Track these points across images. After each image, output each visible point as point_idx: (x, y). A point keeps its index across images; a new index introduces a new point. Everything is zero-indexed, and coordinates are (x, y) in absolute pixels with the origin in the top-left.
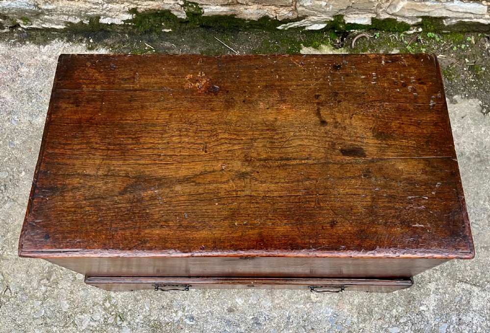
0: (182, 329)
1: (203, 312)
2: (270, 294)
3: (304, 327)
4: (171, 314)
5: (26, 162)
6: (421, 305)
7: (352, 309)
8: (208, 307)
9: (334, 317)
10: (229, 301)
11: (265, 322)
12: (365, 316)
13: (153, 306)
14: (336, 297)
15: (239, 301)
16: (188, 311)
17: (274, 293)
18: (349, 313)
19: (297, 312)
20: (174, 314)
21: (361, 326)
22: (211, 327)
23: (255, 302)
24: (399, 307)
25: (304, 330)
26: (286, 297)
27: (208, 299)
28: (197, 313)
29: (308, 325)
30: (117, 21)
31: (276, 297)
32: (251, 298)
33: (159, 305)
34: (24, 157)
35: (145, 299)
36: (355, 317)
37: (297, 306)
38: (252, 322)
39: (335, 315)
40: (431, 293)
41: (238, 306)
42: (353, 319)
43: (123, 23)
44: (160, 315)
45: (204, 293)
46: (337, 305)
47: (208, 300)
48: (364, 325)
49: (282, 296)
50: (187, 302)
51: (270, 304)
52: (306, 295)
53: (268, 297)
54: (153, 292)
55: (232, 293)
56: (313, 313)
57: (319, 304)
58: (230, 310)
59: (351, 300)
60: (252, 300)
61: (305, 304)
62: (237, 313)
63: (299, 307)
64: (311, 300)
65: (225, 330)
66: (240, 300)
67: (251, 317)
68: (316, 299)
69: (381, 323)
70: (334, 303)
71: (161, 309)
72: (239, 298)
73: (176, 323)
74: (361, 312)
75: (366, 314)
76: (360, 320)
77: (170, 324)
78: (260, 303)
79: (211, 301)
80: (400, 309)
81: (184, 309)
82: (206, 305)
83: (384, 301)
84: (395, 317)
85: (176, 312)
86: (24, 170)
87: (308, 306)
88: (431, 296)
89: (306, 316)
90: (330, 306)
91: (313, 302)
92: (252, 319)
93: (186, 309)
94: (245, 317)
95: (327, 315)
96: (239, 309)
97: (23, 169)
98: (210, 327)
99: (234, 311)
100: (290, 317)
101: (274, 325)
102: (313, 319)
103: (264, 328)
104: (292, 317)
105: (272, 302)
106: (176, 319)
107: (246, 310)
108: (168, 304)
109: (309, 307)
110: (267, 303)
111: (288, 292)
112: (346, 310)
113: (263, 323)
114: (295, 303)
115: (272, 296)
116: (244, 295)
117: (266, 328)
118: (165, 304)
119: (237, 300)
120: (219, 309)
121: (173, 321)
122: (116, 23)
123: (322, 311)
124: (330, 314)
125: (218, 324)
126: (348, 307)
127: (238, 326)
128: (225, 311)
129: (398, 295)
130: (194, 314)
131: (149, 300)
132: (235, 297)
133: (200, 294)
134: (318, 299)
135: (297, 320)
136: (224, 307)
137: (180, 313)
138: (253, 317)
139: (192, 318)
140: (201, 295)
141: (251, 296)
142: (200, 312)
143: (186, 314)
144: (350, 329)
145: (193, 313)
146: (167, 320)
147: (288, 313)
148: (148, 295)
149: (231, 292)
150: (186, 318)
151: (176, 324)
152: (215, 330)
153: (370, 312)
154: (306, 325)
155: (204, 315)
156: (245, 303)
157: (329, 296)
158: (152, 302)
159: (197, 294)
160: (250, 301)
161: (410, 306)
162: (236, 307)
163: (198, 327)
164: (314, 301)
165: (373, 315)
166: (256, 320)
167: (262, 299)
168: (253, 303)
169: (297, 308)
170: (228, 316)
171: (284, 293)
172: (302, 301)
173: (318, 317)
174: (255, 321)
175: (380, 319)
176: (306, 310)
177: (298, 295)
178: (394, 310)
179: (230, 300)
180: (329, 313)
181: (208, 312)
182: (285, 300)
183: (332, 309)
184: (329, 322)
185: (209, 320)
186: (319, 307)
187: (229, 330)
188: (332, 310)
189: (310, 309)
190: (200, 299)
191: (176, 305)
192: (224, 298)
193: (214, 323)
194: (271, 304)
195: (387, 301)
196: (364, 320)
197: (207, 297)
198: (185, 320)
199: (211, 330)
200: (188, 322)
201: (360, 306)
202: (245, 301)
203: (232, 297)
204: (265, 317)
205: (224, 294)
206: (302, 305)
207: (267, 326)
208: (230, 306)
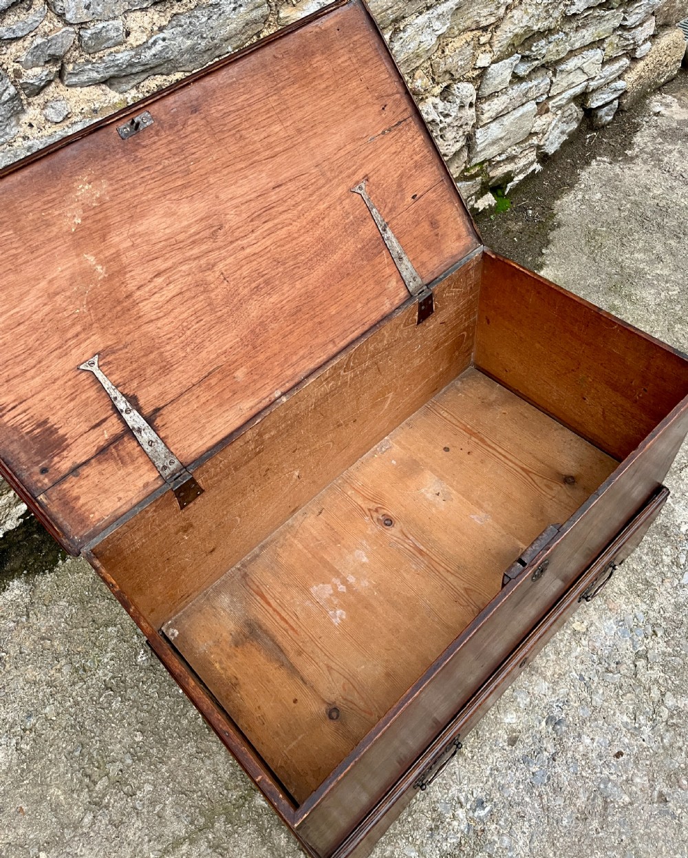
0: (483, 831)
1: (485, 779)
2: (533, 672)
3: (607, 670)
4: (451, 827)
5: (31, 837)
6: (679, 527)
7: (629, 599)
8: (483, 767)
9: (621, 626)
10: (500, 732)
11: (564, 711)
12: (647, 592)
13: (418, 842)
14: (599, 603)
15: (510, 718)
16: (467, 799)
17: (535, 665)
18: (630, 606)
19: (582, 662)
20: (455, 823)
21: (656, 606)
22: (514, 788)
23: (528, 700)
24: (664, 550)
25: (611, 675)
26: (553, 657)
27: (473, 757)
28: (480, 790)
29: (609, 664)
30: (11, 525)
31: (543, 669)
32: (518, 700)
33: (423, 832)
34: (21, 831)
35: (397, 845)
36: (640, 604)
37: (574, 655)
38: (551, 727)
39: (621, 623)
40: (672, 505)
41: (514, 726)
42: (641, 609)
43: (21, 520)
44: (439, 845)
45: (461, 754)
46: (610, 610)
47: (475, 757)
48: (657, 604)
49: (547, 661)
50: (454, 790)
51: (546, 685)
52: (569, 632)
53: (534, 677)
54: (398, 825)
55: (492, 717)
56: (597, 644)
57: (593, 628)
58: (513, 741)
59: (616, 590)
60: (523, 701)
61: (579, 642)
62: (523, 737)
63: (577, 654)
64: (579, 632)
65: (533, 773)
66: (509, 716)
67: (544, 723)
68: (583, 626)
69: (668, 584)
70: (604, 610)
71: (432, 835)
72: (506, 715)
73: (468, 832)
74: (639, 592)
75: (645, 589)
76: (648, 602)
77: (463, 842)
78: (534, 695)
79: (479, 755)
80: (668, 550)
81: (460, 803)
82: (480, 767)
83: (645, 558)
84: (673, 563)
85: (454, 817)
86: (40, 851)
87: (584, 642)
88: (676, 508)
89: (595, 657)
90: (606, 618)
91: (584, 634)
92: (547, 723)
93: (463, 800)
94: (537, 732)
95: (613, 632)
96: (520, 728)
97: (36, 850)
98: (513, 790)
99: (516, 738)
100: (581, 675)
101: (576, 705)
102: (606, 651)
103: (571, 719)
104: (583, 673)
105: (545, 678)
106: (462, 827)
107: (528, 721)
108: (433, 820)
109: (587, 643)
110: (541, 687)
111: (549, 649)
112: (624, 606)
113: (564, 716)
114: (568, 654)
115: (537, 672)
116: (507, 706)
117: (573, 717)
118: (429, 823)
119: (507, 721)
120: (498, 755)
121: (462, 832)
122: (11, 528)
123: (603, 632)
124: (615, 627)
125: (517, 774)
126: (621, 600)
127: (541, 750)
128: (507, 748)
129: (649, 539)
130: (478, 794)
131: (404, 841)
132: (501, 719)
133: (458, 761)
134: (585, 624)
135: (592, 670)
136: (501, 745)
137: (461, 813)
138: (545, 720)
139: (480, 804)
140: (460, 760)
141: (516, 698)
142: (481, 785)
143: (469, 807)
144: (651, 622)
145: (475, 795)
146: (455, 840)
147: (574, 673)
148: (395, 835)
149: (490, 718)
150: (474, 811)
151: (471, 833)
152: (521, 787)
153: (647, 583)
154: (607, 665)
155: (489, 783)
156: (519, 714)
157: (592, 608)
158: (410, 838)
159: (454, 765)
160: (521, 705)
161: (672, 538)
162: (514, 731)
164: (585, 630)
165: (653, 584)
166: (552, 720)
167: (531, 688)
168: (528, 703)
169: (577, 658)
170: (517, 752)
171: (546, 655)
172: (573, 643)
173: (608, 643)
174: (553, 722)
175: (663, 580)
176: (587, 649)
177: (561, 640)
178: (664, 557)
179: (499, 729)
180: (612, 627)
181: (491, 774)
182: (556, 662)
183: (610, 618)
184: (624, 637)
185: (503, 782)
186: (596, 631)
187: (537, 769)
188: (612, 621)
189: (590, 643)
190: (465, 767)
191: (445, 808)
192: (491, 734)
193: (512, 778)
194: (546, 683)
195: (647, 554)
196: (652, 597)
197: (470, 755)
198: (476, 814)
199: (518, 792)
200: (482, 813)
201: (631, 586)
202: (516, 710)
203: (498, 722)
204: (557, 706)
205: (484, 729)
206: (579, 649)
207: (571, 713)
208: (506, 736)
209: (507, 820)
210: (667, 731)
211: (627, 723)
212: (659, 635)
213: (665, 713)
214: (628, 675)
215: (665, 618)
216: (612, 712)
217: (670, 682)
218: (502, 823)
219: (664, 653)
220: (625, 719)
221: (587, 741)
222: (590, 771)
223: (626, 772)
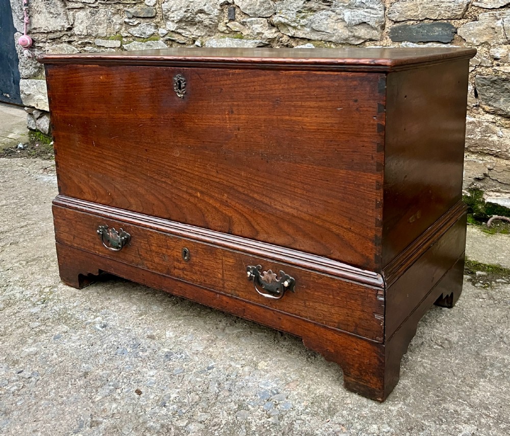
0: (85, 328)
1: (122, 327)
2: (210, 341)
3: (220, 383)
4: (90, 316)
7: (306, 396)
9: (272, 393)
10: (158, 331)
11: (177, 360)
12: (320, 410)
13: (82, 305)
14: (293, 376)
15: (169, 334)
16: (108, 320)
18: (297, 397)
19: (226, 368)
20: (92, 317)
21: (303, 417)
23: (186, 341)
24: (386, 425)
26: (227, 351)
28: (114, 324)
29: (227, 384)
31: (214, 346)
32: (185, 336)
33: (88, 306)
35: (82, 298)
36: (303, 404)
37: (233, 364)
38: (163, 354)
39: (275, 392)
41: (164, 337)
42: (297, 406)
45: (141, 315)
46: (287, 384)
47: (138, 321)
48: (308, 419)
51: (200, 349)
52: (254, 359)
53: (205, 342)
55: (170, 325)
56: (247, 378)
57: (263, 373)
58: (150, 337)
59: (313, 387)
60: (184, 339)
61: (244, 366)
62: (155, 342)
64: (256, 366)
65: (125, 348)
66: (171, 334)
67: (166, 350)
68: (263, 367)
69: (339, 429)
70: (286, 380)
71: (86, 310)
72: (171, 332)
73: (85, 323)
74: (317, 404)
75: (324, 410)
76: (307, 411)
77: (79, 320)
78: (191, 344)
79: (140, 322)
81: (106, 317)
83: (366, 410)
85: (96, 317)
87: (246, 369)
89: (233, 377)
90: (277, 381)
91: (256, 369)
92: (167, 352)
93: (108, 318)
94: (159, 347)
95: (263, 387)
96: (162, 340)
99: (154, 339)
100: (212, 367)
101: (184, 365)
102: (241, 383)
103: (171, 363)
104: (214, 369)
105: (206, 348)
106: (89, 320)
107: (168, 343)
108: (96, 309)
109: (246, 371)
110: (198, 347)
111: (234, 347)
112: (295, 394)
113: (174, 360)
114: (231, 359)
115: (211, 343)
116: (180, 332)
117: (173, 365)
118: (94, 308)
119: (167, 333)
120: (140, 332)
121: (86, 321)
123: (261, 380)
124: (269, 388)
125: (125, 341)
126: (301, 391)
127: (144, 351)
128: (145, 335)
130: (112, 324)
131: (84, 300)
132: (168, 330)
134: (266, 368)
135: (219, 375)
136: (148, 332)
137: (99, 319)
138: (169, 350)
139: (105, 326)
140: (136, 315)
141: (187, 335)
142: (118, 325)
144: (284, 413)
147: (213, 364)
148: (88, 297)
149: (168, 324)
153: (332, 412)
155: (119, 329)
156: (173, 338)
157: (284, 372)
158: (85, 303)
160: (181, 338)
162: (159, 337)
163: (102, 334)
164: (259, 368)
165: (333, 416)
166: (169, 354)
167: (196, 341)
168: (182, 341)
169: (231, 366)
170: (143, 340)
172: (243, 363)
173: (250, 384)
175: (343, 425)
176: (241, 372)
177: (244, 354)
180: (268, 386)
181: (126, 329)
182: (222, 353)
183: (277, 384)
184: (259, 393)
185: (120, 335)
186: (260, 375)
187: (129, 350)
188: (275, 386)
189: (246, 373)
190: (131, 317)
191: (103, 313)
193: (122, 339)
194: (202, 350)
195: (371, 412)
196: (314, 415)
199: (111, 342)
200: (97, 327)
201: (321, 399)
202: (176, 336)
203: (165, 329)
204: (182, 356)
206: (239, 366)
207: (176, 363)
208: (155, 334)
209: (91, 337)
210: (162, 426)
211: (170, 397)
212: (269, 420)
213: (182, 424)
214: (219, 398)
215: (292, 424)
216: (179, 386)
217: (216, 428)
218: (89, 335)
219: (249, 423)
220: (173, 396)
221: (151, 373)
222: (124, 375)
223: (122, 398)
